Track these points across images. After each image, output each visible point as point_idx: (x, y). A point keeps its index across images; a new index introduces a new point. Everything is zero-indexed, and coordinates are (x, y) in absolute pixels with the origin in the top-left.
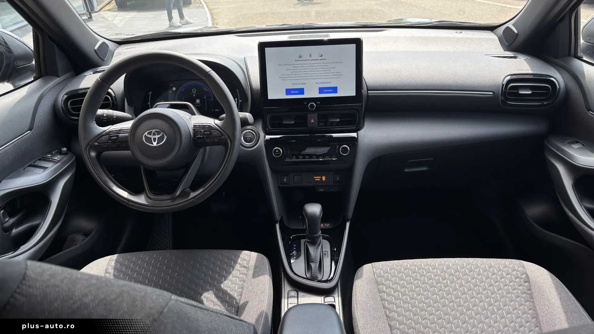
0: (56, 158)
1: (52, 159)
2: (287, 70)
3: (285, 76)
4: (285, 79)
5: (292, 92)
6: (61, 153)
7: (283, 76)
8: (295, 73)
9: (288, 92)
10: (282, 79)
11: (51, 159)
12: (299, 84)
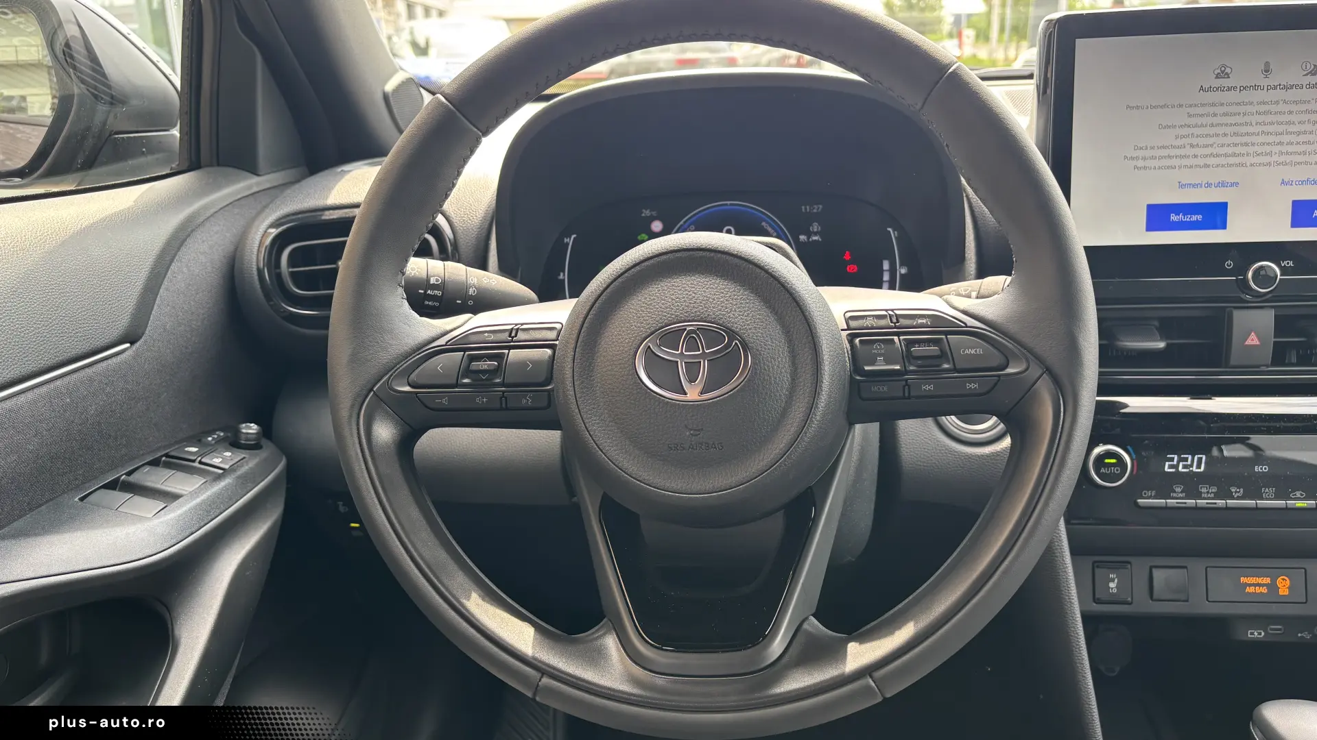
0: (217, 461)
1: (201, 463)
2: (1161, 127)
3: (1148, 153)
4: (1149, 163)
5: (1174, 218)
6: (235, 443)
7: (1140, 153)
8: (1195, 141)
9: (1158, 216)
10: (1135, 163)
11: (196, 464)
12: (1209, 185)
